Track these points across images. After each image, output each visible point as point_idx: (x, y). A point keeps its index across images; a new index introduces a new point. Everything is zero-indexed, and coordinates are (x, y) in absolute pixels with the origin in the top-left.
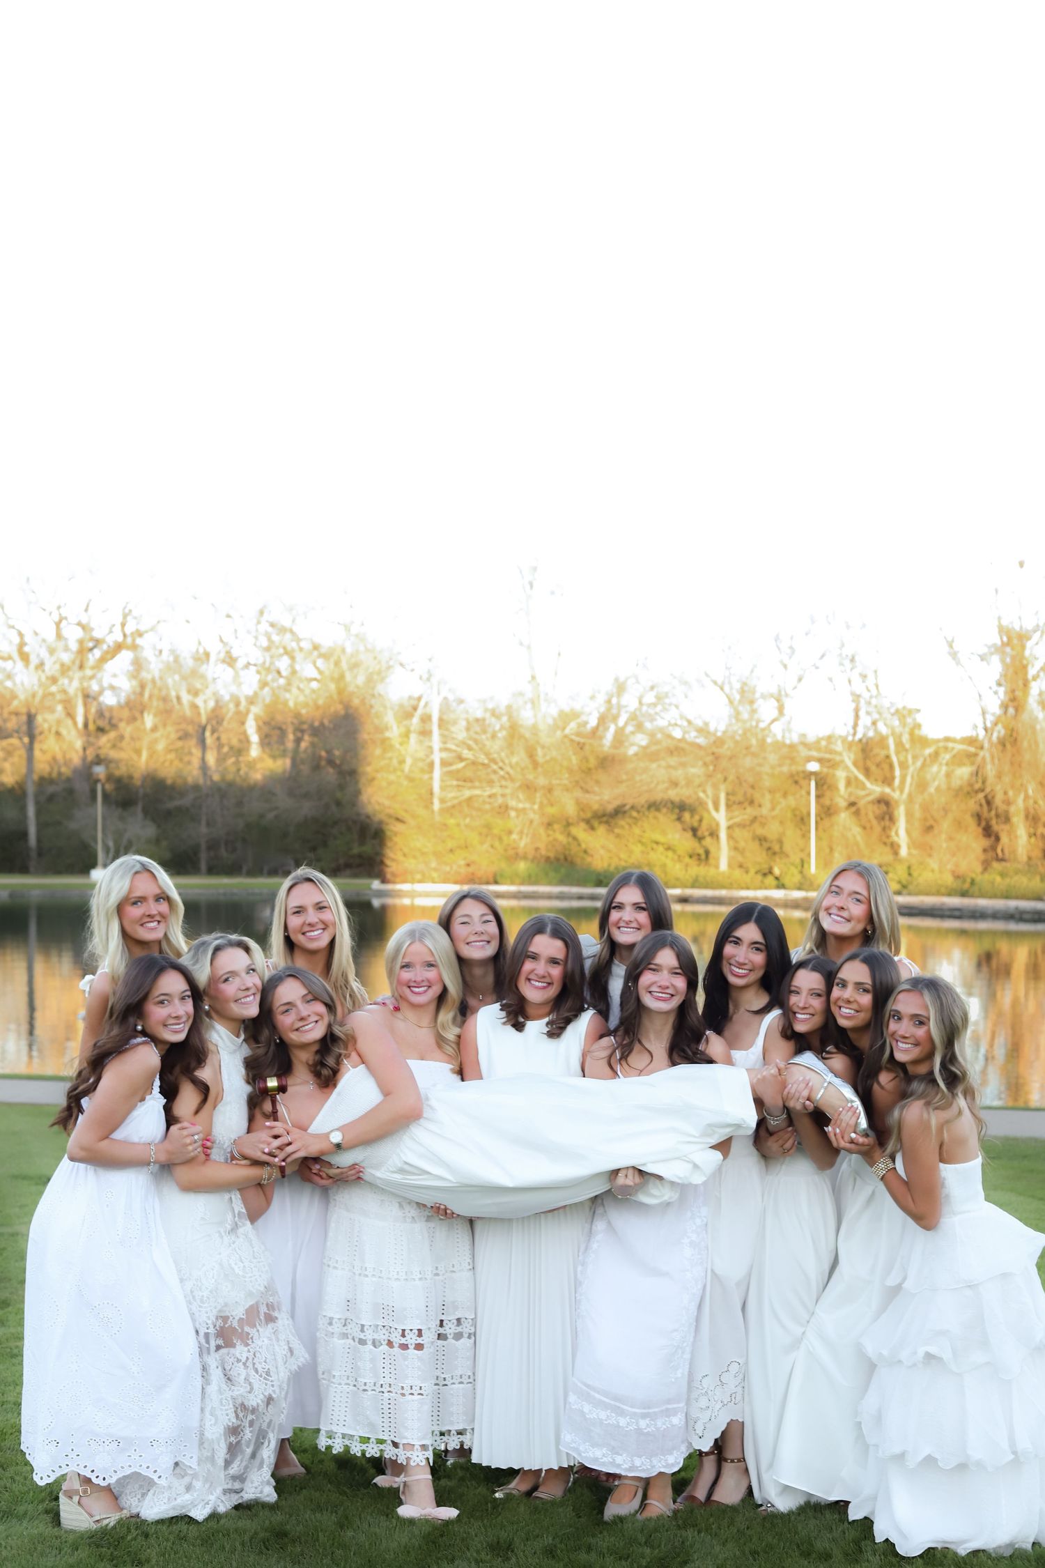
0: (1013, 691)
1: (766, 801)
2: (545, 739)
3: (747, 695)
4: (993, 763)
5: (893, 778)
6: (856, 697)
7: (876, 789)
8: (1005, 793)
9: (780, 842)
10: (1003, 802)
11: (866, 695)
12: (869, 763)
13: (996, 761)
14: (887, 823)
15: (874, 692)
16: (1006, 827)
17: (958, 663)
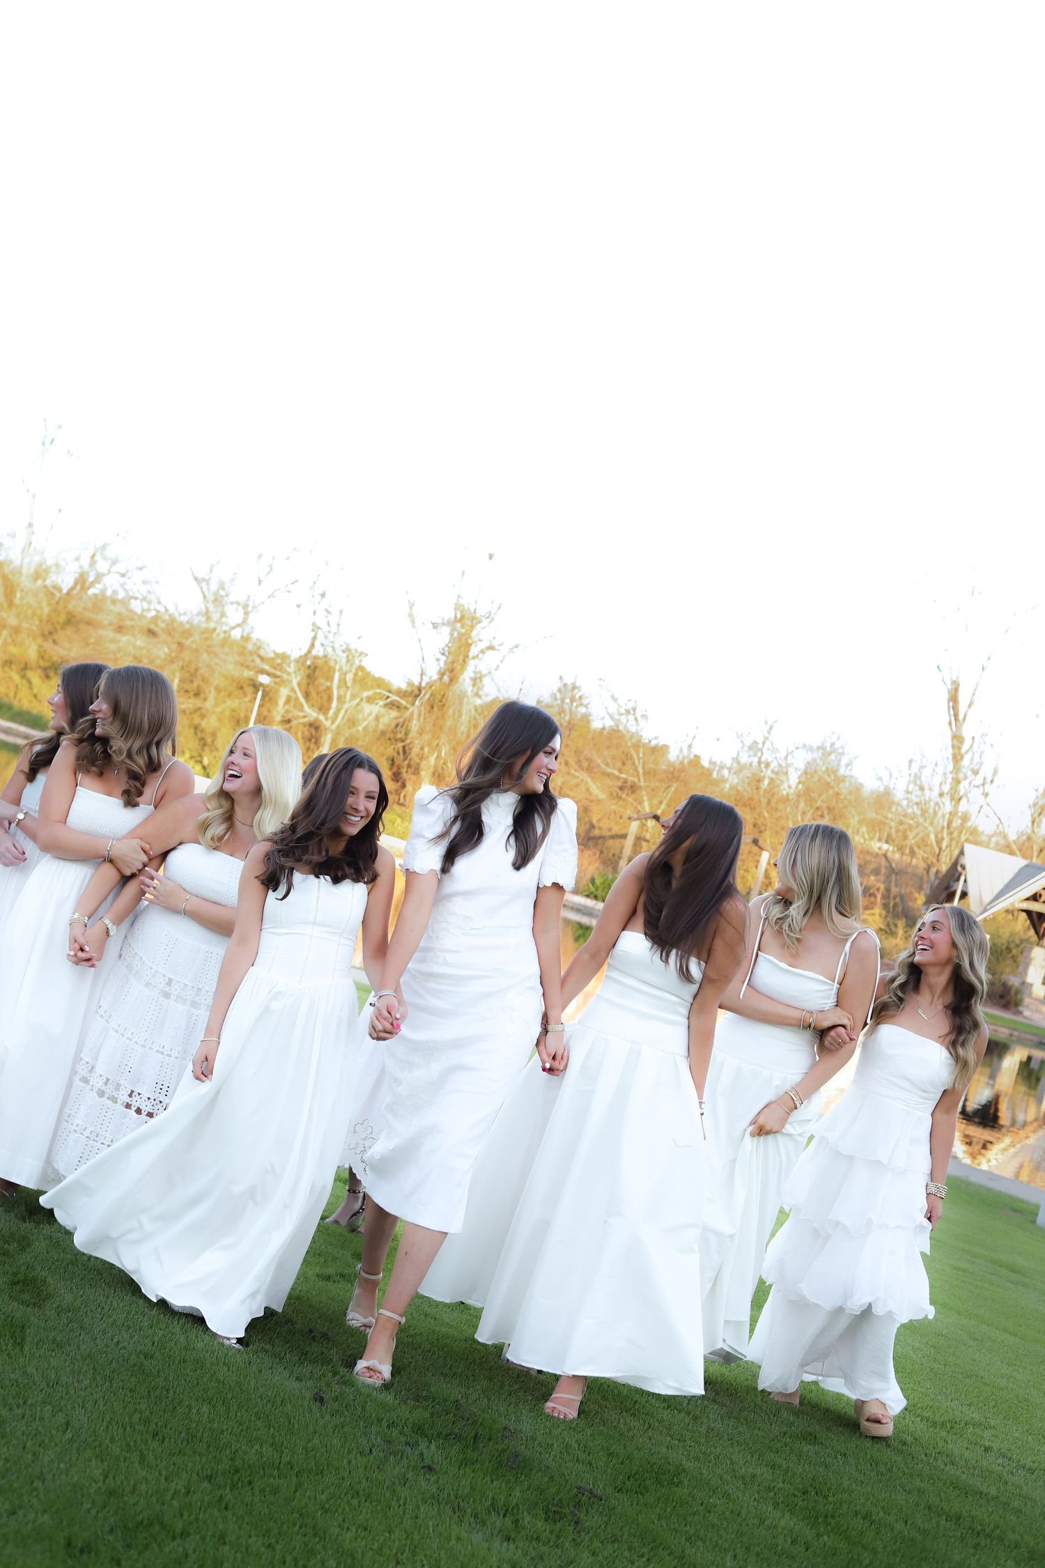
0: (453, 662)
1: (212, 696)
2: (25, 582)
3: (218, 600)
4: (419, 720)
5: (329, 708)
6: (316, 628)
7: (312, 714)
8: (422, 749)
9: (214, 734)
10: (418, 755)
11: (326, 628)
12: (311, 689)
13: (422, 717)
14: (312, 746)
15: (334, 628)
16: (414, 778)
17: (413, 626)
